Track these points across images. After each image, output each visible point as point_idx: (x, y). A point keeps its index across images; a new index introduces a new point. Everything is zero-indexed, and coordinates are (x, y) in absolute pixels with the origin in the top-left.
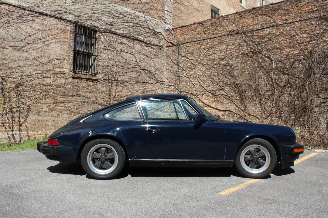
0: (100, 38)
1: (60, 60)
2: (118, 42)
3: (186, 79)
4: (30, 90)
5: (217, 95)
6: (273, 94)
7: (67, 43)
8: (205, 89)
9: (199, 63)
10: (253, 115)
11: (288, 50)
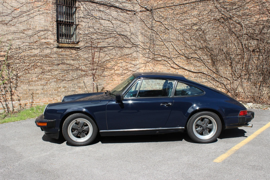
0: (80, 7)
1: (45, 31)
2: (97, 10)
3: (160, 43)
4: (20, 62)
5: (190, 58)
6: (243, 58)
7: (50, 14)
8: (179, 53)
9: (173, 28)
10: (224, 77)
11: (258, 17)
